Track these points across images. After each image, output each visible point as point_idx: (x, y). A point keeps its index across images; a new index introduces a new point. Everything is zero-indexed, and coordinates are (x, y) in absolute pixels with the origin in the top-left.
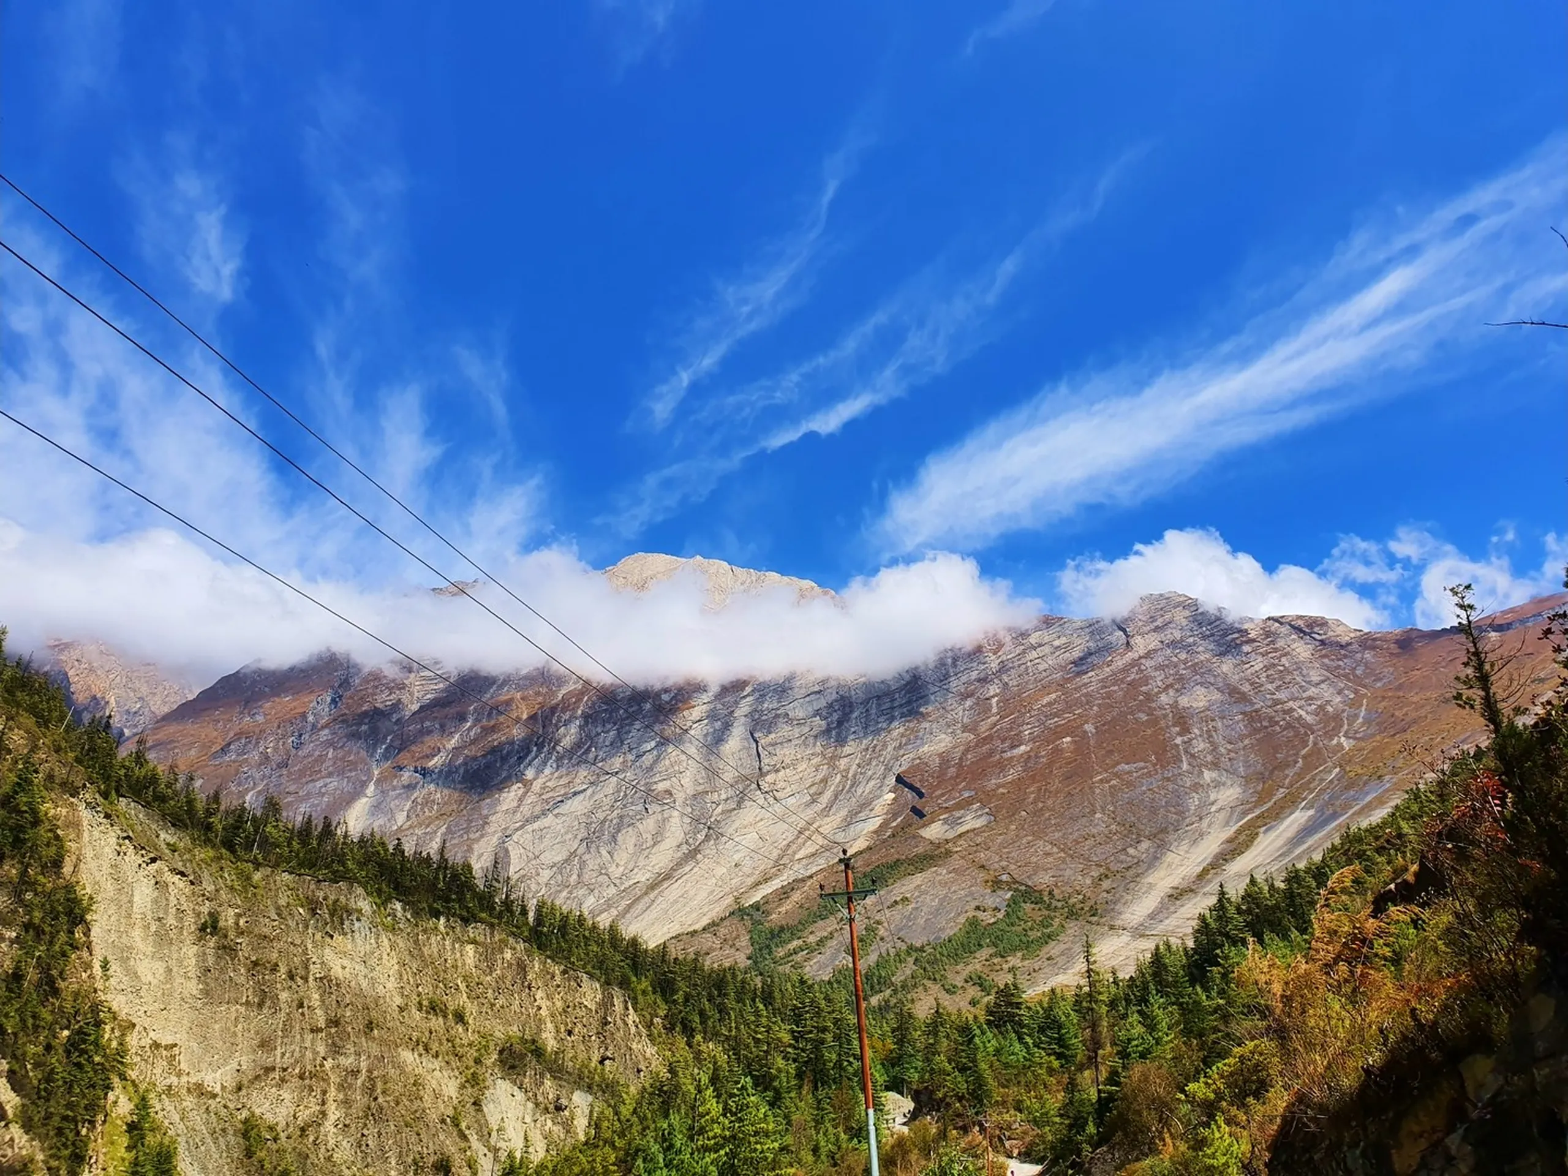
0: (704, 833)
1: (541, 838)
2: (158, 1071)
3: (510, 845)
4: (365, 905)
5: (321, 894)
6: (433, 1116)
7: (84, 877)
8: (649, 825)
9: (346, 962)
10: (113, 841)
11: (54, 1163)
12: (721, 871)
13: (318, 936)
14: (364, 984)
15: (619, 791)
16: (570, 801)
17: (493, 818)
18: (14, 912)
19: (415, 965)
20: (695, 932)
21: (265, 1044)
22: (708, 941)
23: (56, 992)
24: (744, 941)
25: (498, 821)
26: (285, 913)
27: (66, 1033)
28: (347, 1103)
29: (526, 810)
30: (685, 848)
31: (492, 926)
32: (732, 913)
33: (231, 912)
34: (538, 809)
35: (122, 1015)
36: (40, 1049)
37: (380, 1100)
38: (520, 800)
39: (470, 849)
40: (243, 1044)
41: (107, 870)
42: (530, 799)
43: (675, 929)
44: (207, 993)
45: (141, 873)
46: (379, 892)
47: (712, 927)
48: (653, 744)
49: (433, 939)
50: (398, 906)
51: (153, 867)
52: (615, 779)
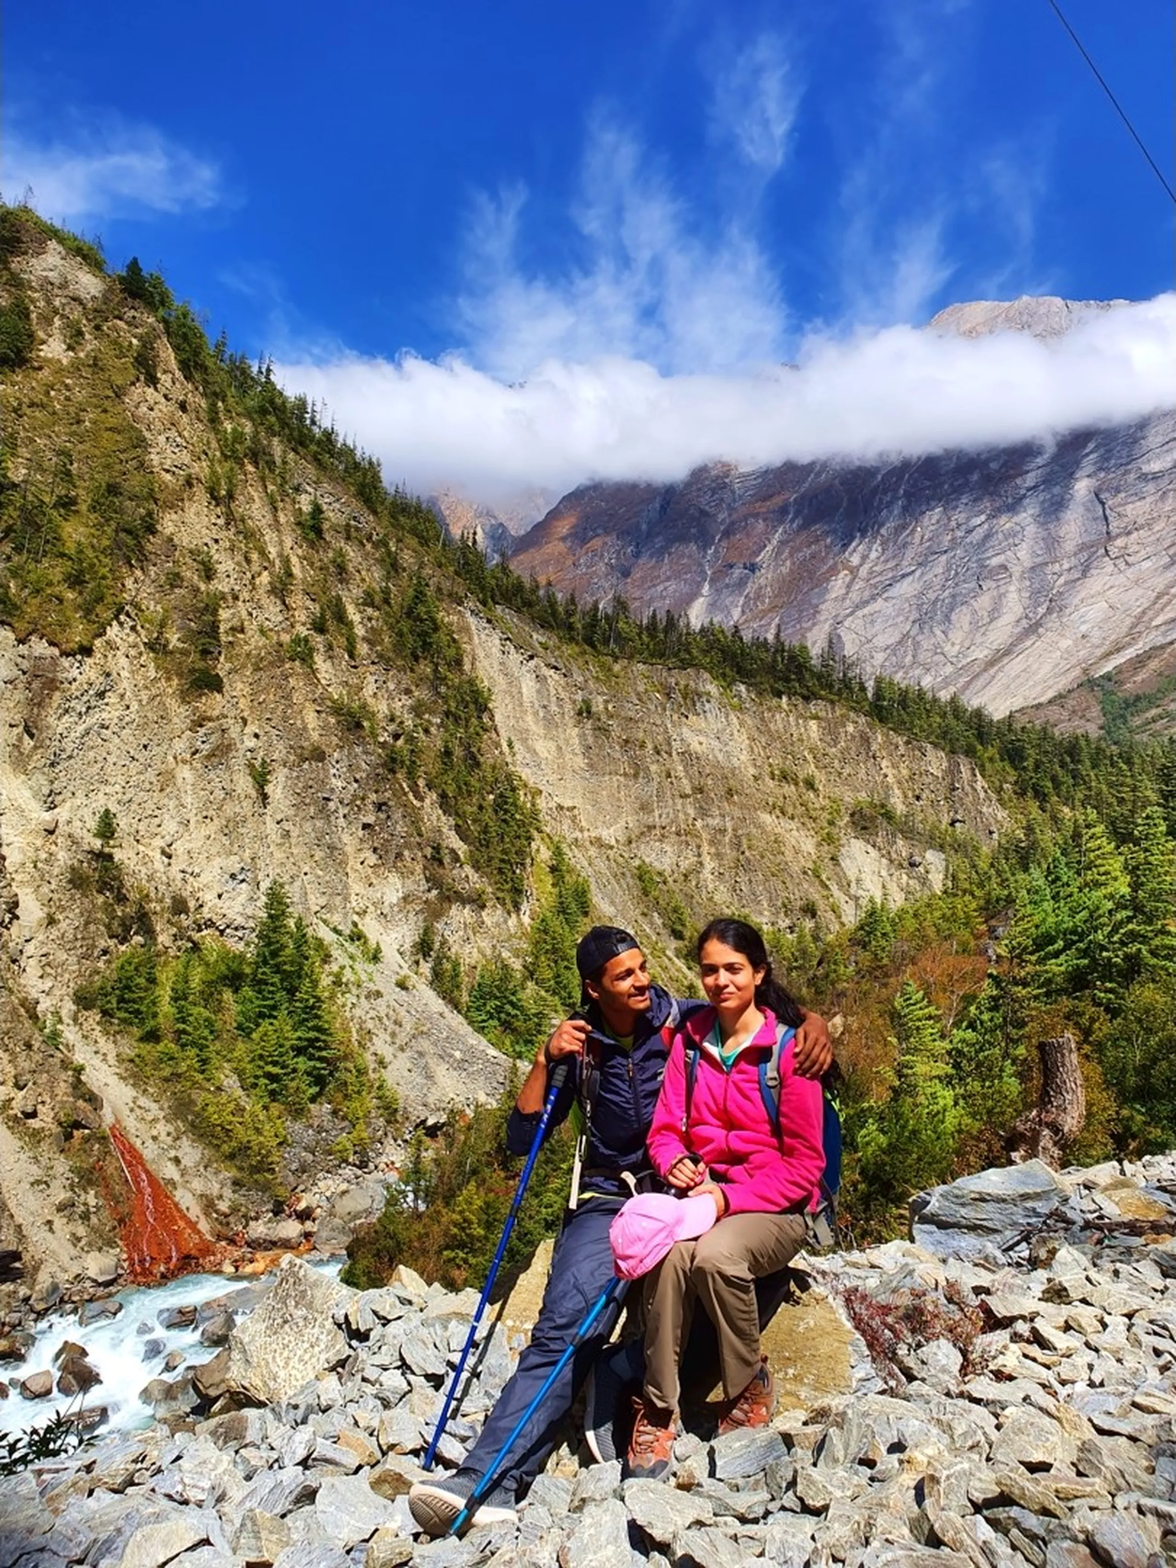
0: (1045, 606)
1: (872, 622)
2: (565, 827)
3: (842, 631)
4: (712, 688)
5: (673, 681)
6: (795, 868)
7: (481, 673)
8: (984, 602)
9: (702, 739)
10: (497, 642)
11: (500, 895)
12: (1065, 643)
13: (675, 717)
14: (720, 757)
15: (949, 570)
16: (898, 585)
17: (823, 607)
18: (435, 702)
19: (763, 740)
20: (1040, 704)
21: (645, 807)
22: (1054, 713)
23: (478, 764)
24: (1095, 711)
25: (828, 609)
26: (645, 699)
27: (491, 797)
28: (718, 856)
29: (855, 596)
30: (1025, 623)
31: (832, 702)
32: (1080, 685)
33: (600, 699)
34: (867, 594)
35: (531, 783)
36: (475, 809)
37: (747, 853)
38: (849, 586)
39: (804, 636)
40: (627, 808)
41: (496, 666)
42: (859, 585)
43: (1017, 703)
44: (591, 766)
45: (524, 669)
46: (724, 675)
47: (1059, 699)
48: (983, 517)
49: (778, 716)
50: (742, 688)
51: (532, 663)
52: (944, 558)
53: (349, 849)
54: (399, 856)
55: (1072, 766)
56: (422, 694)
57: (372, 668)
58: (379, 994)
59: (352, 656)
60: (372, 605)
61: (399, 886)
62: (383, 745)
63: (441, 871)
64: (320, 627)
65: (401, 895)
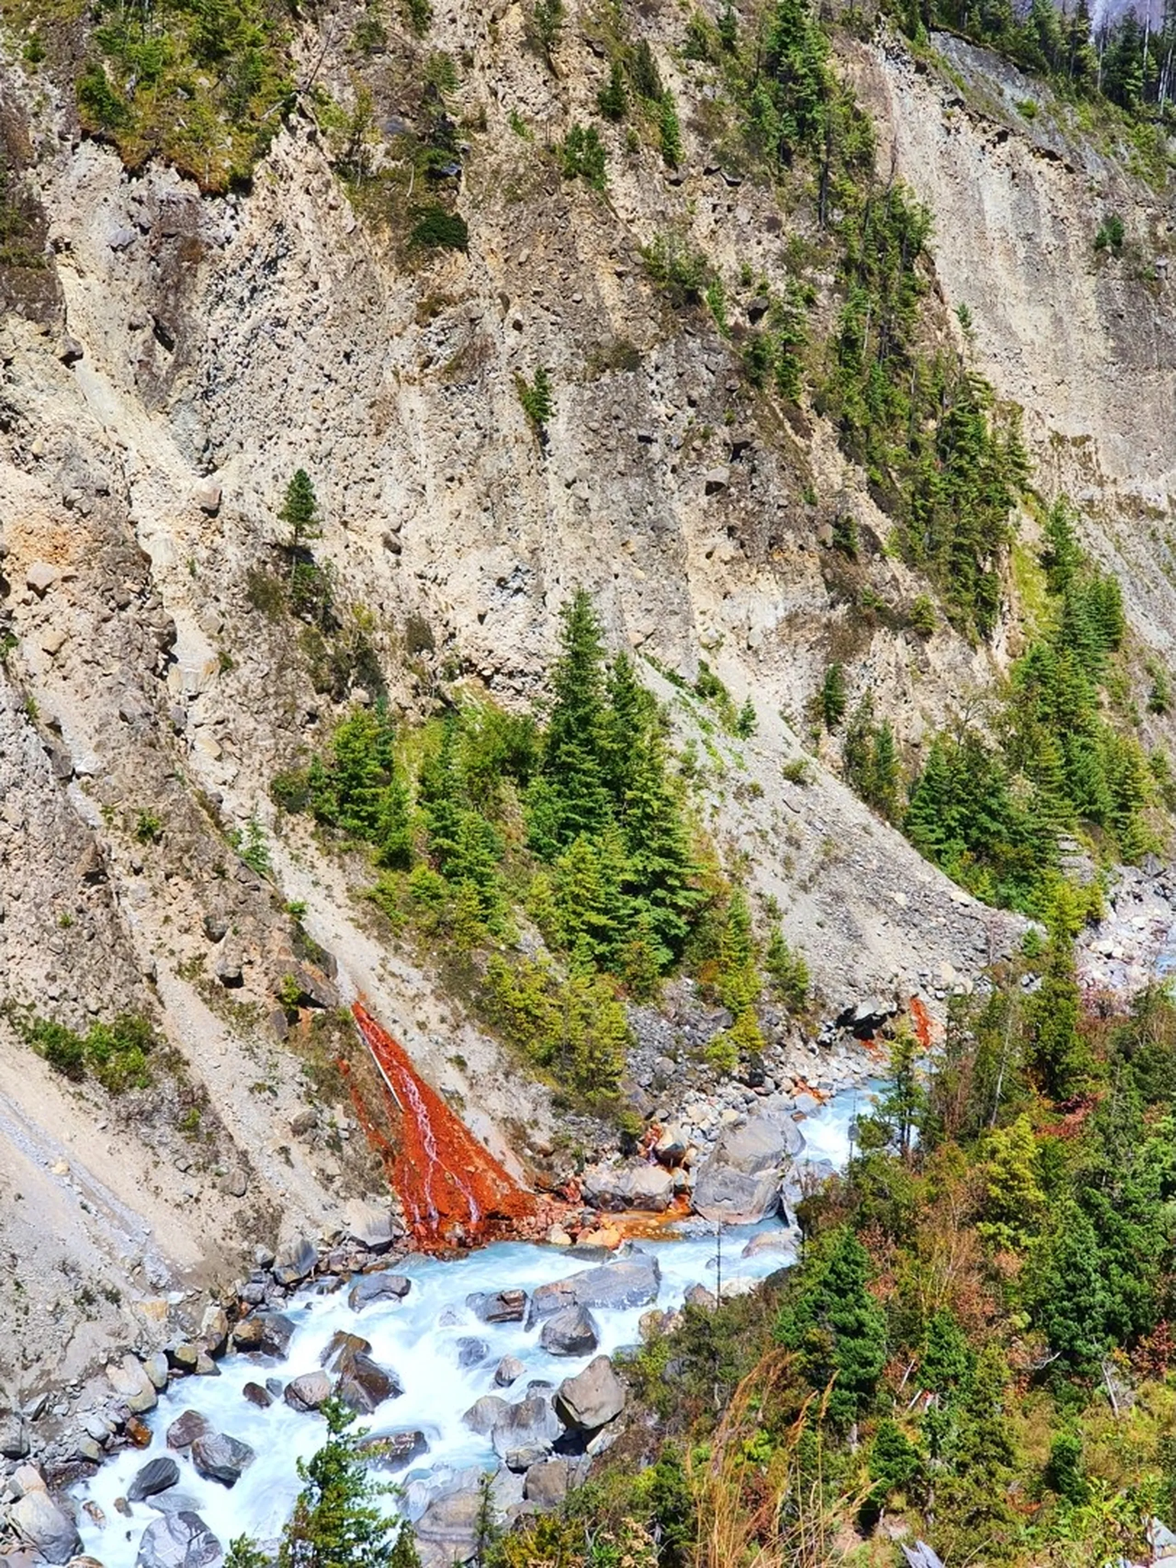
2: (1069, 477)
7: (908, 179)
10: (937, 110)
11: (956, 611)
18: (824, 243)
23: (907, 363)
33: (1140, 215)
35: (1004, 395)
36: (903, 449)
41: (936, 161)
44: (1122, 353)
45: (988, 161)
51: (1004, 149)
53: (686, 531)
54: (775, 542)
56: (800, 227)
57: (707, 183)
58: (756, 792)
59: (670, 161)
60: (703, 55)
61: (779, 598)
62: (736, 333)
63: (852, 569)
64: (612, 109)
65: (782, 613)
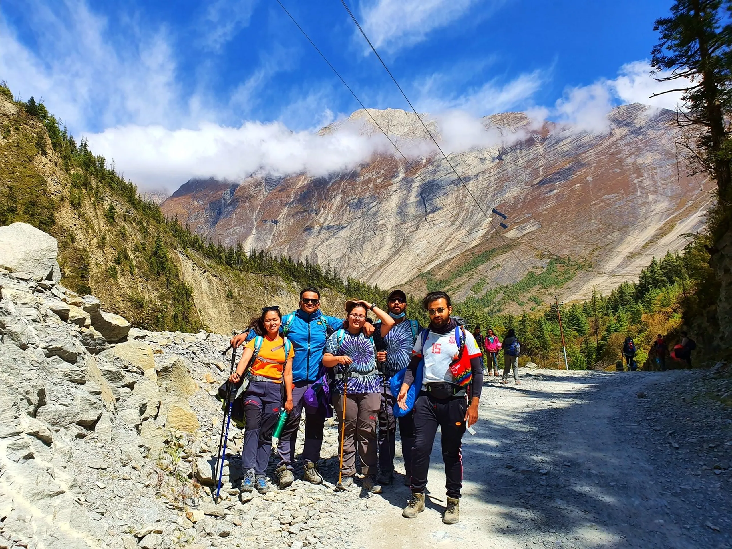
0: (402, 242)
1: (330, 248)
3: (317, 252)
4: (284, 284)
5: (267, 281)
7: (186, 280)
8: (377, 239)
10: (191, 265)
12: (411, 258)
13: (269, 297)
15: (361, 226)
16: (341, 232)
17: (308, 241)
18: (169, 294)
20: (402, 285)
22: (408, 289)
24: (424, 287)
25: (311, 242)
26: (255, 289)
29: (322, 237)
30: (394, 249)
31: (331, 289)
32: (418, 276)
33: (236, 290)
34: (327, 236)
38: (319, 232)
39: (300, 255)
41: (191, 276)
42: (324, 231)
43: (393, 284)
44: (234, 319)
45: (202, 277)
46: (288, 278)
47: (409, 282)
48: (375, 203)
50: (295, 283)
51: (206, 274)
52: (359, 221)
55: (423, 314)
56: (163, 290)
57: (140, 279)
59: (132, 275)
60: (138, 251)
64: (118, 262)
